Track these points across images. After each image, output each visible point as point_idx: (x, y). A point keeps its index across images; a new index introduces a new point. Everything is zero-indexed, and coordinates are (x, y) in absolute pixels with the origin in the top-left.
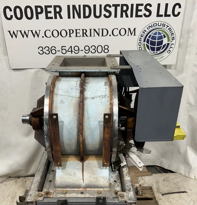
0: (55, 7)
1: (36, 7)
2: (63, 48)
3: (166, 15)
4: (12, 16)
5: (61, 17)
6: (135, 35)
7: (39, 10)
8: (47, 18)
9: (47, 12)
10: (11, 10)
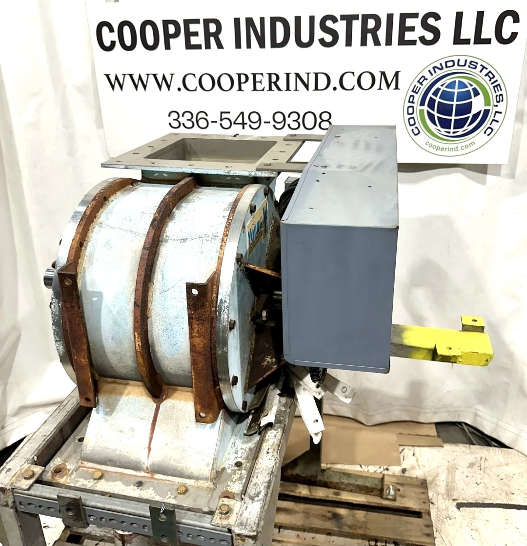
0: (207, 22)
1: (166, 23)
2: (224, 116)
3: (479, 40)
4: (113, 43)
5: (220, 46)
6: (397, 88)
7: (172, 29)
8: (189, 46)
9: (189, 35)
10: (111, 30)
